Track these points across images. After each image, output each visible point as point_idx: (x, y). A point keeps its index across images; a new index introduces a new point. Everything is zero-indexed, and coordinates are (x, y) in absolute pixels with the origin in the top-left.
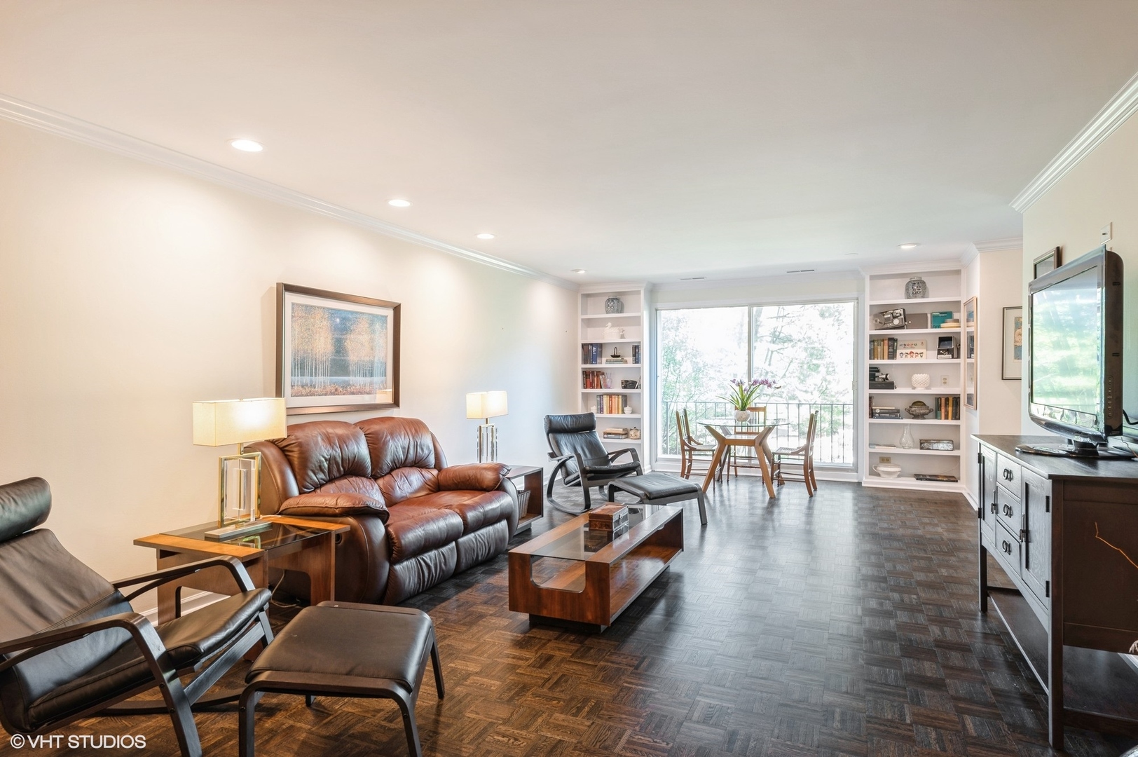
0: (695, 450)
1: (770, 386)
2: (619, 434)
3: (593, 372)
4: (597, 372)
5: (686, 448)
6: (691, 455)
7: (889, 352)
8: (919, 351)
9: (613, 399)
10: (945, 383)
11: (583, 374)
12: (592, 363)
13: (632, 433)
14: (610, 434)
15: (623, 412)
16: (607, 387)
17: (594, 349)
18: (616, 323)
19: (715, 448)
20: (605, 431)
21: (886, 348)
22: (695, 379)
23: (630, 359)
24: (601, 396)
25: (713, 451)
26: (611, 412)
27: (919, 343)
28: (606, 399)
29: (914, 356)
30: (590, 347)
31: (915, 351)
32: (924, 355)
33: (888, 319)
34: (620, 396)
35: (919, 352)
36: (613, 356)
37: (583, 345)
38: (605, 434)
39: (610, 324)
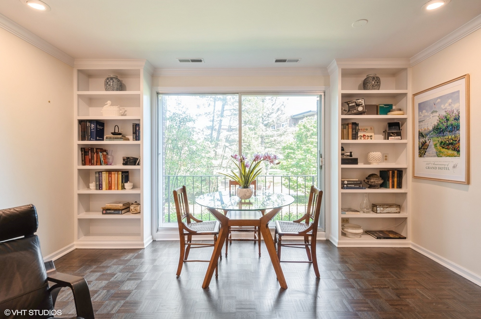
0: (195, 233)
1: (272, 162)
2: (119, 210)
3: (92, 149)
4: (97, 149)
5: (185, 232)
6: (190, 240)
7: (352, 134)
8: (369, 134)
9: (113, 176)
10: (386, 159)
11: (82, 151)
12: (91, 140)
13: (132, 207)
14: (109, 210)
15: (123, 188)
16: (107, 163)
17: (92, 125)
18: (117, 101)
19: (216, 230)
20: (104, 206)
21: (350, 130)
22: (190, 159)
23: (131, 137)
24: (100, 172)
25: (215, 234)
26: (110, 188)
27: (369, 128)
28: (105, 176)
29: (366, 138)
30: (88, 124)
31: (366, 134)
32: (373, 138)
33: (353, 106)
34: (120, 173)
35: (369, 136)
36: (114, 134)
37: (81, 122)
38: (104, 209)
39: (109, 102)
